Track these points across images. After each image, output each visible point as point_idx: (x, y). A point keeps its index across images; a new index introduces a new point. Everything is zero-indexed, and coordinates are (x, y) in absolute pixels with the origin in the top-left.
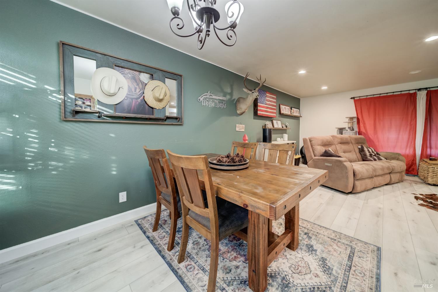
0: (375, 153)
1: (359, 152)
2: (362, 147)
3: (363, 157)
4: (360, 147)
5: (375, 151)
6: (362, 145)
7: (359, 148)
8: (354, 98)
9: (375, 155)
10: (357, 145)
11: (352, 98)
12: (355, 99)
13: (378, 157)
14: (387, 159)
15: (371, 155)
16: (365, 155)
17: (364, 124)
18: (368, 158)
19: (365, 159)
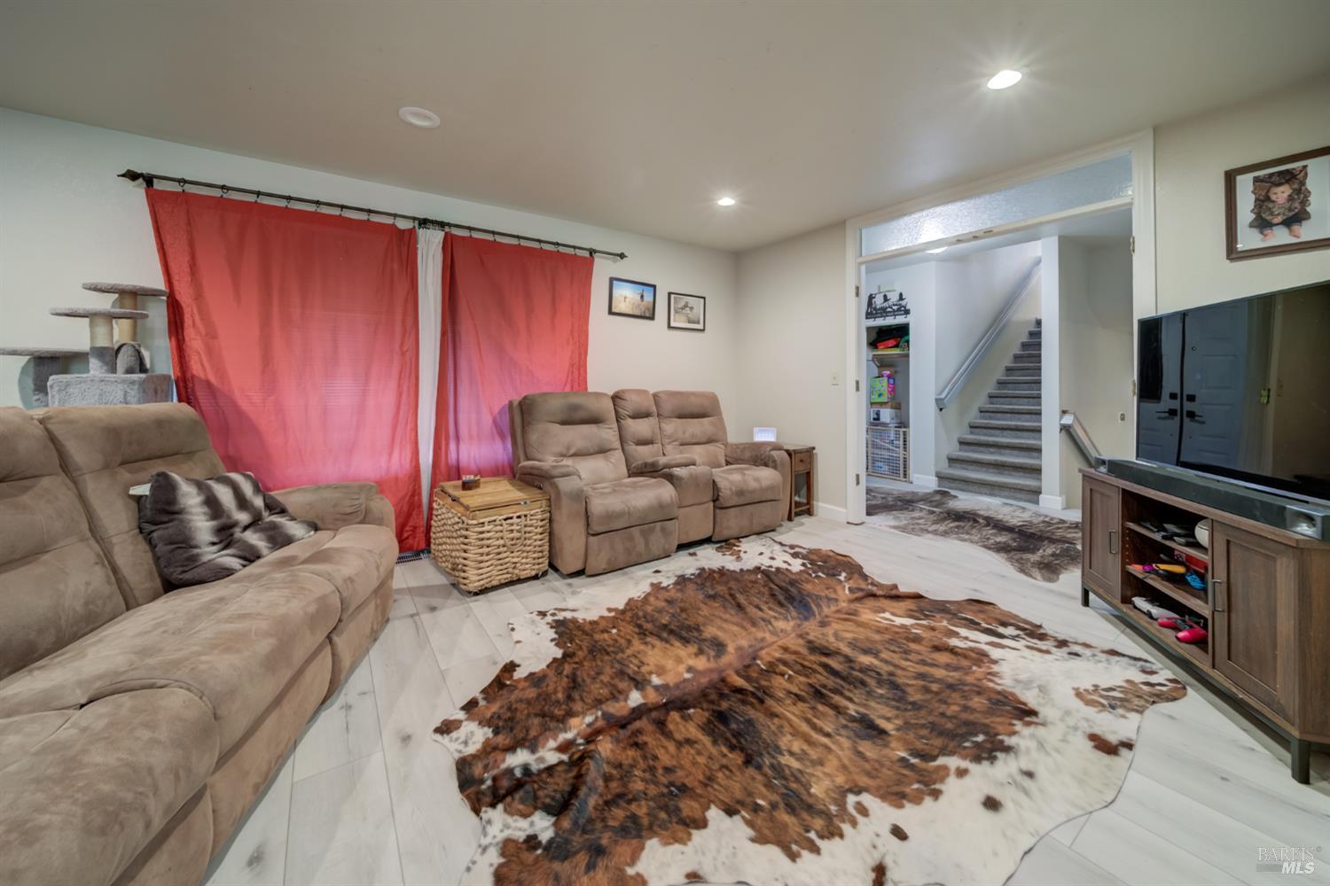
0: (258, 502)
1: (141, 530)
2: (165, 488)
3: (163, 563)
4: (144, 490)
5: (257, 489)
6: (164, 476)
7: (138, 499)
8: (149, 180)
9: (255, 523)
10: (124, 475)
11: (132, 176)
12: (158, 185)
13: (274, 527)
14: (320, 524)
15: (225, 534)
16: (184, 542)
17: (211, 335)
18: (206, 558)
19: (176, 574)
